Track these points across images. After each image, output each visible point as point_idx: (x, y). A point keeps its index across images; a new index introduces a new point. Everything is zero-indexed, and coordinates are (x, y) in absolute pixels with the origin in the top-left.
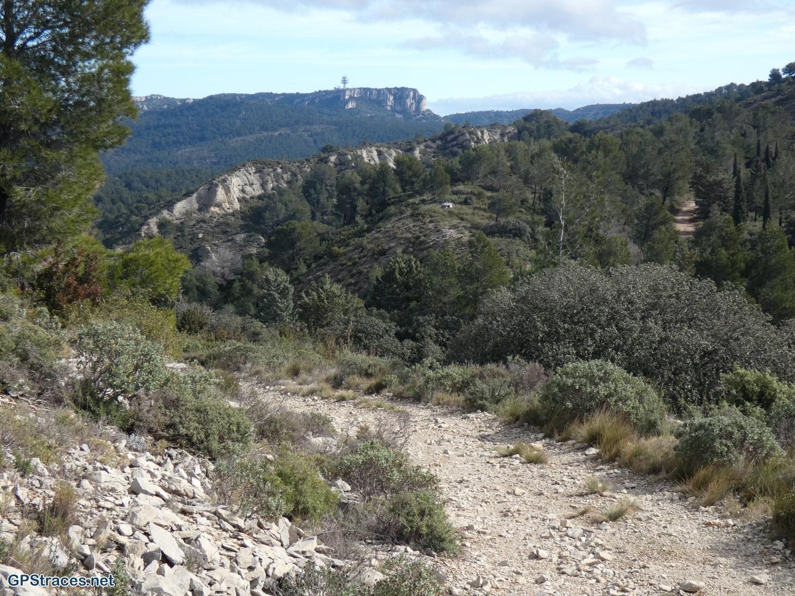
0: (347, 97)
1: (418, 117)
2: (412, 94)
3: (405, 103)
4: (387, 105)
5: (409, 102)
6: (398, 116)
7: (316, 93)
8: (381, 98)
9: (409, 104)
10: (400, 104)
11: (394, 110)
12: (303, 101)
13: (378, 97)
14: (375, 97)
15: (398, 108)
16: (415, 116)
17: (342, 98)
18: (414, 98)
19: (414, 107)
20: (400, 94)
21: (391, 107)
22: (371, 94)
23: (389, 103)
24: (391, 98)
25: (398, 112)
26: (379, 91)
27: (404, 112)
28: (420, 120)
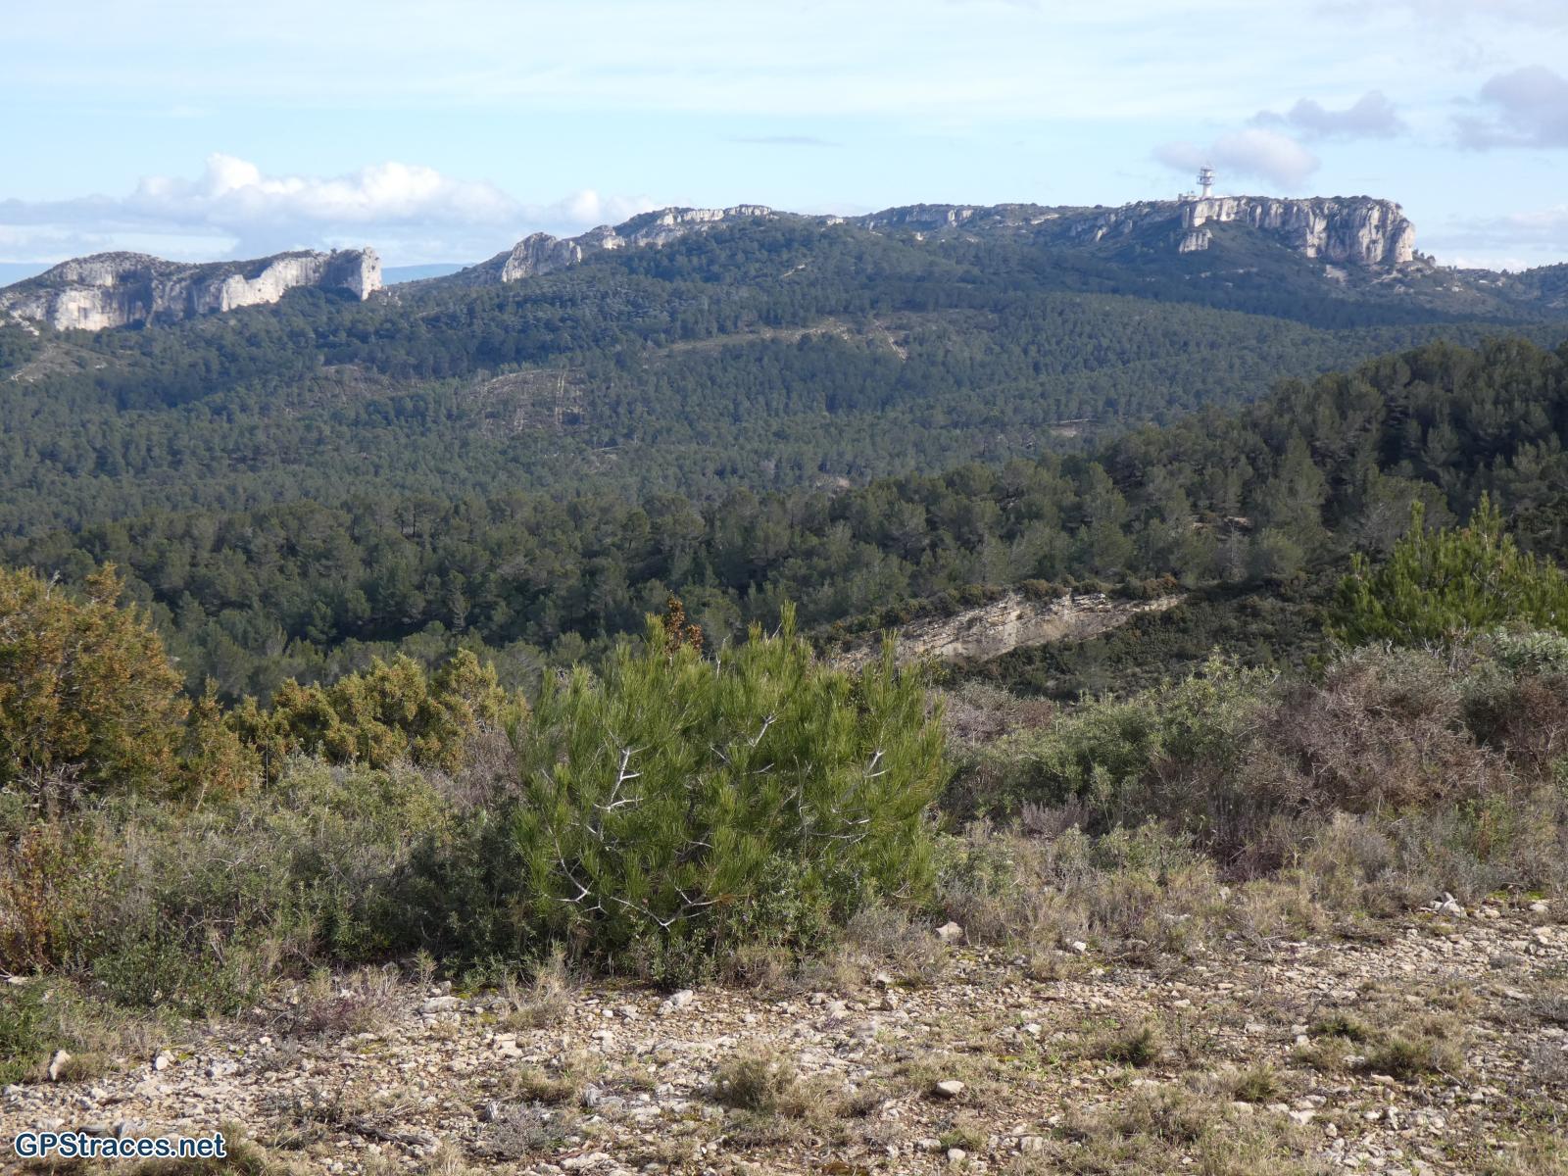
0: (1198, 222)
1: (1386, 278)
2: (1376, 215)
3: (1355, 241)
4: (1305, 245)
5: (1365, 236)
6: (1332, 272)
7: (1129, 208)
8: (1293, 224)
9: (1365, 241)
10: (1343, 242)
11: (1323, 257)
12: (1094, 228)
13: (1284, 223)
14: (1277, 223)
15: (1336, 252)
16: (1379, 274)
17: (1185, 225)
18: (1382, 225)
19: (1379, 252)
20: (1345, 216)
21: (1319, 250)
22: (1266, 212)
23: (1312, 239)
24: (1320, 225)
25: (1335, 264)
26: (1287, 205)
27: (1352, 262)
28: (1390, 285)
